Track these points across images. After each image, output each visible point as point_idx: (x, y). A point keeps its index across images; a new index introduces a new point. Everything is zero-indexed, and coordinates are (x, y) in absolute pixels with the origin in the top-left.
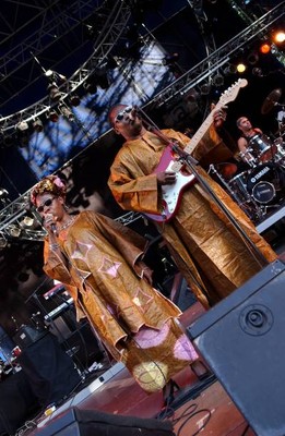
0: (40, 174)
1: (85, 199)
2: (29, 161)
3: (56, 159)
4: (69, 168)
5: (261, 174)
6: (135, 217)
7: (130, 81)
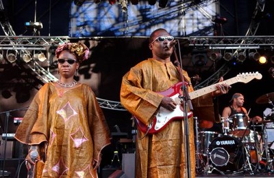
0: (73, 31)
1: (90, 72)
2: (73, 17)
3: (92, 30)
4: (96, 42)
5: (226, 143)
6: (117, 107)
7: (179, 15)
